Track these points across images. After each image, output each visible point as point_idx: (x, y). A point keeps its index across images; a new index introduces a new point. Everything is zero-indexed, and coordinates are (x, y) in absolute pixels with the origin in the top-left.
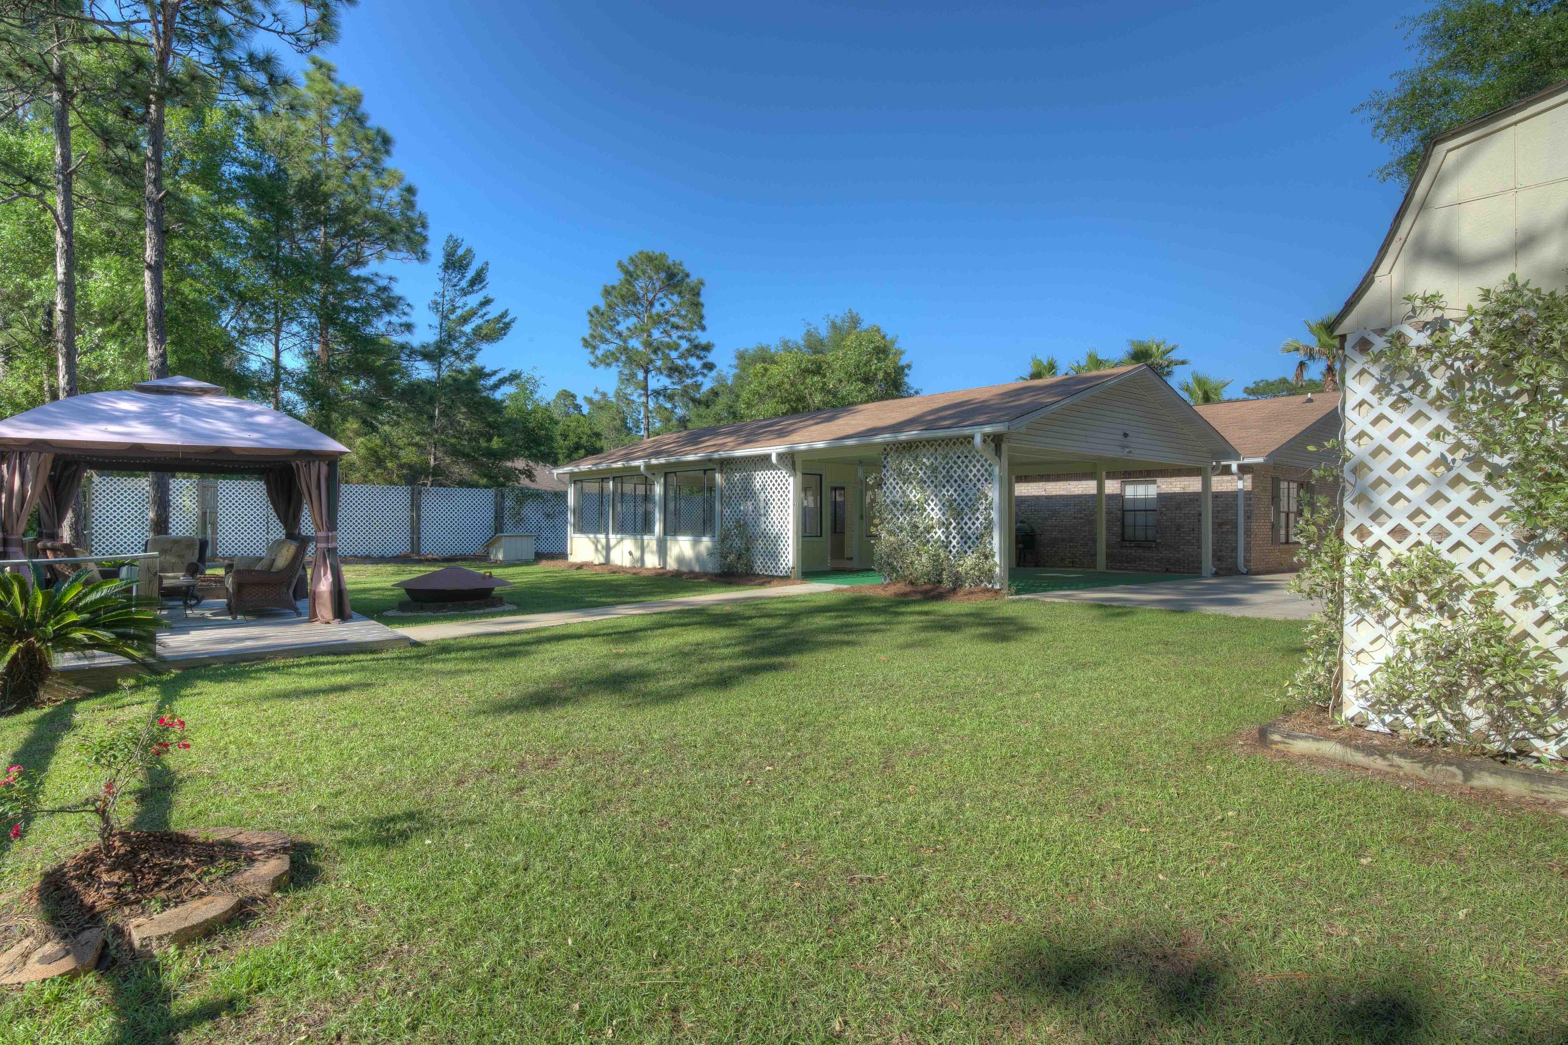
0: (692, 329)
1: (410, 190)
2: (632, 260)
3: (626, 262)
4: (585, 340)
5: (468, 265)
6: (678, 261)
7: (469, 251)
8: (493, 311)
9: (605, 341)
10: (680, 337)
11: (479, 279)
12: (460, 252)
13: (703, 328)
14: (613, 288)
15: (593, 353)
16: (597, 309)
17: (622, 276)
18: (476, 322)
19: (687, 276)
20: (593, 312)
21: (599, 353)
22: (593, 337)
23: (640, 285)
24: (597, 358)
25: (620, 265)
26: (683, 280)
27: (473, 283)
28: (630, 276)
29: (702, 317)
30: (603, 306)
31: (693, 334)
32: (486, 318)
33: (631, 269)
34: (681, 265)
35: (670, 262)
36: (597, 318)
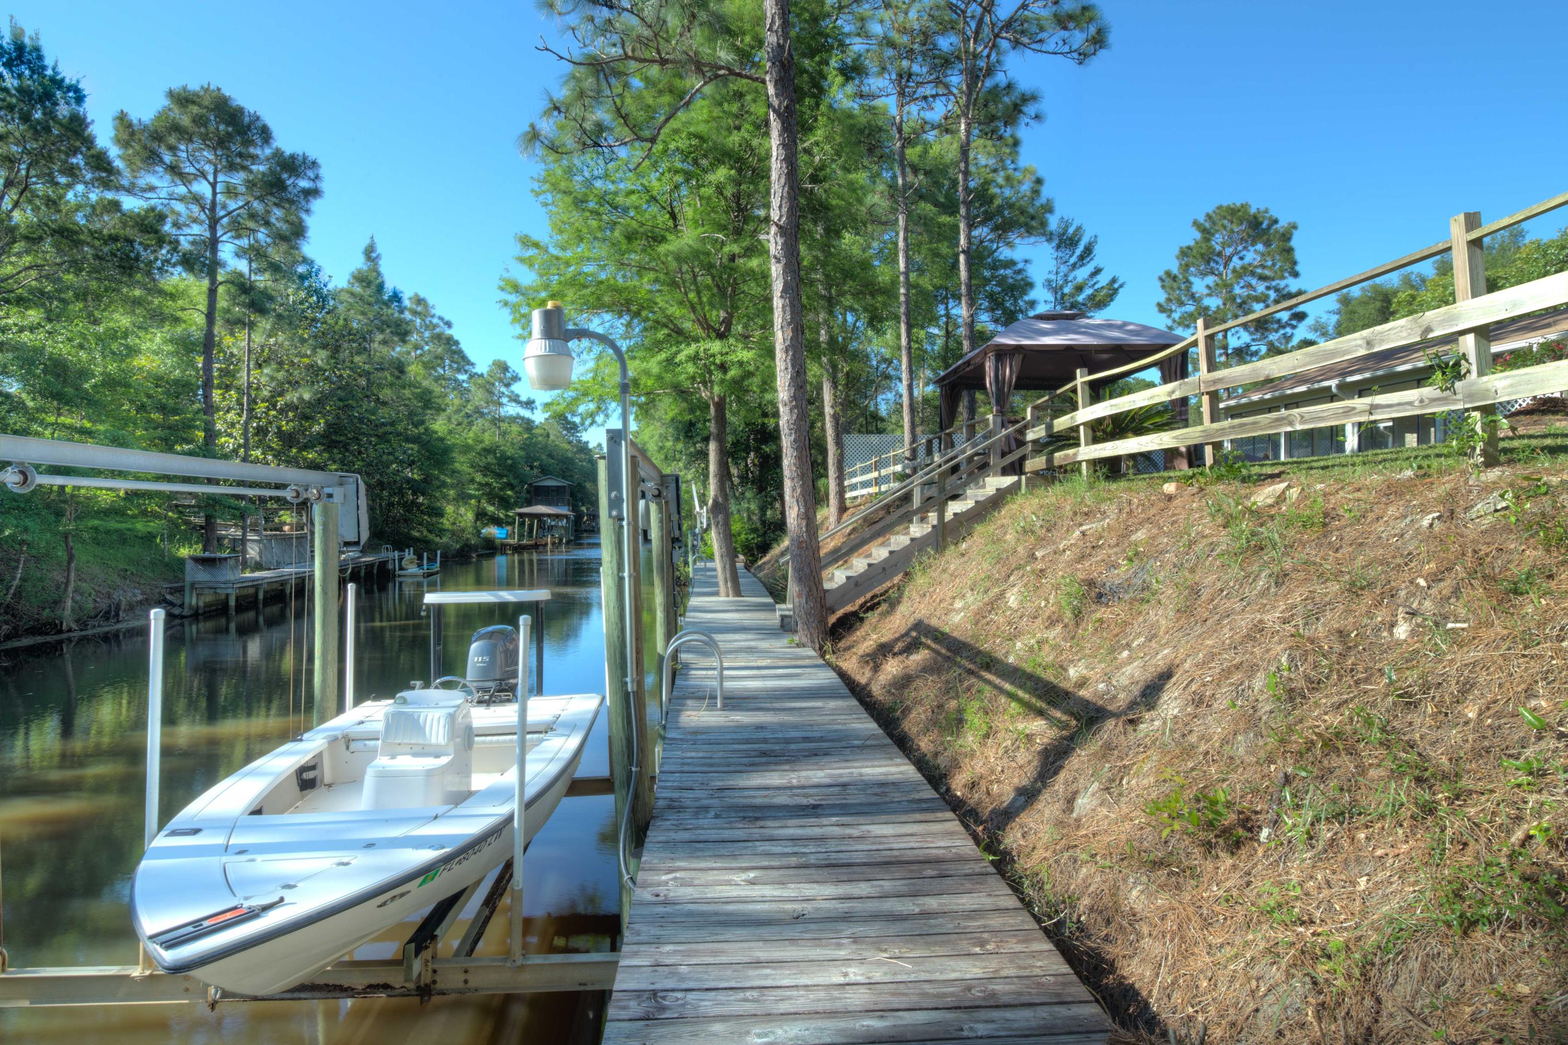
0: (1283, 278)
1: (1039, 181)
2: (1209, 217)
3: (1201, 219)
4: (1159, 305)
5: (1079, 240)
6: (1262, 209)
7: (1079, 228)
8: (1103, 280)
9: (1181, 304)
10: (1268, 288)
11: (1088, 251)
12: (1071, 231)
13: (1296, 275)
14: (1189, 248)
15: (1169, 316)
16: (1168, 273)
17: (1198, 235)
18: (1088, 292)
19: (1276, 221)
20: (1164, 277)
21: (1176, 316)
22: (1169, 300)
23: (1217, 241)
24: (1174, 321)
25: (1196, 223)
26: (1269, 227)
27: (1082, 258)
28: (1207, 234)
29: (1295, 263)
30: (1175, 270)
31: (1282, 284)
32: (1097, 287)
33: (1207, 225)
34: (1266, 211)
35: (1253, 211)
36: (1169, 282)
